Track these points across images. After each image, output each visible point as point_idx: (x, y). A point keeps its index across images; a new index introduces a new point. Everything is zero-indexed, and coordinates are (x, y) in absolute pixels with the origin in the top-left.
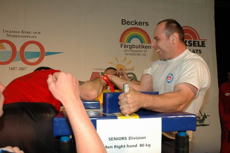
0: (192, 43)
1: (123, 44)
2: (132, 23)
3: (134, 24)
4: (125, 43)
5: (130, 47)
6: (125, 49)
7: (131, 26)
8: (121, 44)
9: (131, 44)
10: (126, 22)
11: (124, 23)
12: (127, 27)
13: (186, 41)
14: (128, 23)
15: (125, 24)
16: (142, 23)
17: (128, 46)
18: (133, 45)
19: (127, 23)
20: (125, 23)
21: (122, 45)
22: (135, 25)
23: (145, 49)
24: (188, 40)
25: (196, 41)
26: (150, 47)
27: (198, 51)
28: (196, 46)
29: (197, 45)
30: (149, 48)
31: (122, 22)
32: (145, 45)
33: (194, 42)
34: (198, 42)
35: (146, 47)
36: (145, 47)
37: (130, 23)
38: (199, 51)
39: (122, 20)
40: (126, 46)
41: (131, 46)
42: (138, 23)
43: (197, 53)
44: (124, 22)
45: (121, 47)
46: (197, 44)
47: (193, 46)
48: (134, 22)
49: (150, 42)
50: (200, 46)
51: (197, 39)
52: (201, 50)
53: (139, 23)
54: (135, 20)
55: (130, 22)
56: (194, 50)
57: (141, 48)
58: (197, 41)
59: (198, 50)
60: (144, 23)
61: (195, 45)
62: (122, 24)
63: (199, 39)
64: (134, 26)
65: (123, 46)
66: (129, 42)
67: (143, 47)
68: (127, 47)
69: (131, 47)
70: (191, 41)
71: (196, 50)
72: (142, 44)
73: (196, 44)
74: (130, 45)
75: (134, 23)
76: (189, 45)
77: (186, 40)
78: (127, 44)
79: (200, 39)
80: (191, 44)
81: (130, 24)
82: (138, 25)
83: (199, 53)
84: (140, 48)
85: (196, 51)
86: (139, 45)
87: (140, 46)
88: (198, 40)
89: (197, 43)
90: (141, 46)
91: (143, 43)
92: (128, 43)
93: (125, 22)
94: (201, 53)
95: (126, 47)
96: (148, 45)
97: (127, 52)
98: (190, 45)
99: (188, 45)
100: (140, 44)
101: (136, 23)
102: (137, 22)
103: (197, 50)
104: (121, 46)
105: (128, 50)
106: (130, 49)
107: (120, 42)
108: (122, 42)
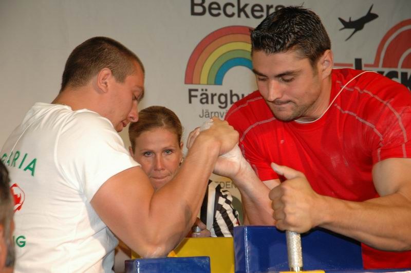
1: (196, 90)
2: (230, 10)
3: (233, 15)
4: (204, 87)
5: (223, 99)
6: (205, 106)
7: (223, 22)
8: (190, 90)
9: (224, 89)
10: (206, 5)
11: (198, 9)
12: (210, 24)
15: (203, 13)
16: (262, 10)
17: (216, 98)
18: (231, 91)
19: (210, 8)
20: (204, 8)
21: (193, 93)
22: (239, 16)
31: (193, 5)
37: (219, 8)
40: (206, 99)
41: (226, 96)
42: (248, 10)
45: (190, 102)
48: (233, 5)
53: (253, 11)
55: (222, 7)
60: (269, 8)
62: (193, 13)
64: (236, 21)
65: (196, 96)
66: (218, 81)
68: (212, 102)
69: (226, 102)
74: (221, 95)
75: (235, 10)
78: (212, 89)
81: (221, 12)
82: (247, 16)
92: (216, 83)
93: (201, 5)
95: (207, 102)
101: (241, 10)
102: (246, 5)
104: (191, 96)
105: (215, 113)
106: (220, 107)
107: (186, 83)
108: (192, 83)
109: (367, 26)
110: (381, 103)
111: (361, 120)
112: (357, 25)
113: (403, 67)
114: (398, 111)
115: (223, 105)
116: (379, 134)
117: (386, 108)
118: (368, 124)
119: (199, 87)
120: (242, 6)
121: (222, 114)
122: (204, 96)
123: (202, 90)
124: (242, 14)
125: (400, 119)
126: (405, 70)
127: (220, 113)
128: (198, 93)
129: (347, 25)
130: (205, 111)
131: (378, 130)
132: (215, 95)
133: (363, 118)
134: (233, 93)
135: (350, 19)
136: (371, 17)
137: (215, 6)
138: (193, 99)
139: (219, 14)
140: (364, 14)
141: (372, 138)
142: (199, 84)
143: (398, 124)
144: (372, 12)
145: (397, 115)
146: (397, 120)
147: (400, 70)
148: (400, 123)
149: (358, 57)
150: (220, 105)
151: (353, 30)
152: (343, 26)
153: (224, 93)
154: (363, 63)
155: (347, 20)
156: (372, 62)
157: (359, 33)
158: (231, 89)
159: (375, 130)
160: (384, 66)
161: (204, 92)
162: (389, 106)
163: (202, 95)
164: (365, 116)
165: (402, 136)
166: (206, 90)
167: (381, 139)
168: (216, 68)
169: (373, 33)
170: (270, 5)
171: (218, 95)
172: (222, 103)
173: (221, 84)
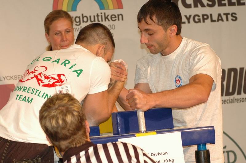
9: (78, 13)
18: (83, 15)
23: (111, 23)
26: (120, 17)
27: (230, 17)
28: (225, 5)
29: (226, 2)
30: (119, 20)
32: (109, 12)
35: (111, 18)
36: (109, 17)
38: (232, 16)
41: (79, 18)
43: (227, 20)
47: (219, 6)
49: (119, 5)
50: (233, 4)
52: (235, 14)
56: (220, 15)
57: (102, 21)
59: (229, 14)
61: (223, 2)
66: (74, 9)
67: (106, 18)
69: (80, 21)
71: (224, 14)
72: (103, 11)
74: (76, 17)
76: (209, 5)
83: (232, 20)
84: (99, 21)
85: (224, 17)
86: (96, 15)
87: (98, 16)
90: (102, 16)
91: (104, 9)
94: (236, 19)
96: (117, 12)
98: (210, 3)
99: (206, 4)
100: (99, 12)
103: (227, 15)
106: (77, 25)
115: (78, 24)
121: (78, 29)
127: (77, 28)
134: (84, 15)
150: (76, 23)
153: (78, 16)
158: (83, 13)
171: (74, 17)
172: (77, 22)
173: (76, 11)
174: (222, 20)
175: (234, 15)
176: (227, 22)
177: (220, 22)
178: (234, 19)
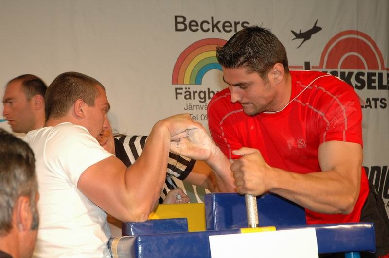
0: (365, 78)
1: (182, 89)
2: (205, 26)
3: (208, 30)
4: (188, 86)
5: (202, 95)
6: (189, 101)
7: (200, 36)
8: (176, 89)
9: (203, 87)
10: (187, 23)
11: (181, 26)
13: (350, 74)
14: (193, 26)
15: (185, 29)
16: (231, 26)
17: (197, 95)
18: (209, 89)
19: (190, 25)
20: (185, 25)
21: (179, 91)
22: (213, 31)
24: (355, 72)
25: (374, 74)
27: (379, 103)
28: (374, 88)
29: (376, 84)
31: (177, 23)
33: (370, 75)
34: (381, 75)
37: (197, 25)
38: (381, 102)
39: (176, 17)
40: (189, 95)
41: (204, 93)
42: (220, 26)
43: (376, 107)
44: (181, 24)
45: (177, 98)
46: (377, 81)
47: (369, 88)
48: (208, 23)
50: (384, 88)
51: (378, 69)
52: (385, 100)
53: (224, 26)
54: (212, 18)
55: (199, 24)
56: (368, 100)
58: (377, 72)
59: (378, 99)
60: (236, 24)
61: (373, 84)
62: (177, 29)
63: (383, 68)
64: (211, 35)
65: (181, 94)
66: (198, 81)
68: (194, 98)
69: (205, 97)
70: (363, 74)
71: (373, 99)
73: (374, 81)
74: (201, 92)
75: (210, 26)
77: (351, 71)
78: (194, 88)
79: (386, 66)
80: (362, 82)
81: (199, 28)
82: (219, 31)
83: (381, 107)
85: (373, 103)
88: (380, 71)
89: (376, 78)
92: (196, 83)
93: (183, 23)
94: (385, 106)
95: (190, 98)
97: (194, 112)
98: (359, 84)
99: (354, 86)
101: (215, 26)
102: (218, 22)
103: (376, 100)
104: (177, 94)
105: (196, 106)
106: (200, 101)
107: (173, 83)
108: (178, 84)
109: (313, 36)
110: (332, 97)
111: (315, 110)
112: (305, 36)
113: (342, 68)
114: (343, 105)
115: (203, 100)
116: (327, 121)
117: (335, 101)
118: (320, 113)
119: (183, 86)
120: (215, 23)
122: (188, 93)
123: (186, 89)
124: (215, 29)
125: (344, 111)
126: (343, 70)
127: (201, 106)
128: (183, 91)
129: (298, 36)
130: (188, 105)
131: (327, 118)
132: (196, 92)
133: (316, 108)
134: (210, 91)
135: (300, 31)
136: (316, 29)
137: (194, 23)
138: (178, 95)
139: (197, 30)
140: (311, 27)
141: (322, 124)
142: (184, 84)
143: (343, 114)
144: (317, 25)
145: (343, 107)
146: (342, 111)
147: (339, 70)
148: (344, 114)
149: (307, 61)
151: (303, 40)
152: (295, 37)
153: (203, 90)
154: (311, 65)
155: (298, 32)
156: (318, 64)
157: (306, 42)
158: (209, 87)
159: (325, 118)
160: (327, 67)
161: (188, 90)
162: (338, 100)
163: (186, 92)
164: (319, 107)
165: (344, 123)
166: (189, 89)
167: (328, 125)
168: (196, 71)
169: (318, 42)
170: (237, 21)
171: (198, 92)
172: (202, 99)
173: (201, 84)
174: (370, 106)
175: (383, 101)
176: (376, 109)
177: (368, 108)
178: (383, 106)
